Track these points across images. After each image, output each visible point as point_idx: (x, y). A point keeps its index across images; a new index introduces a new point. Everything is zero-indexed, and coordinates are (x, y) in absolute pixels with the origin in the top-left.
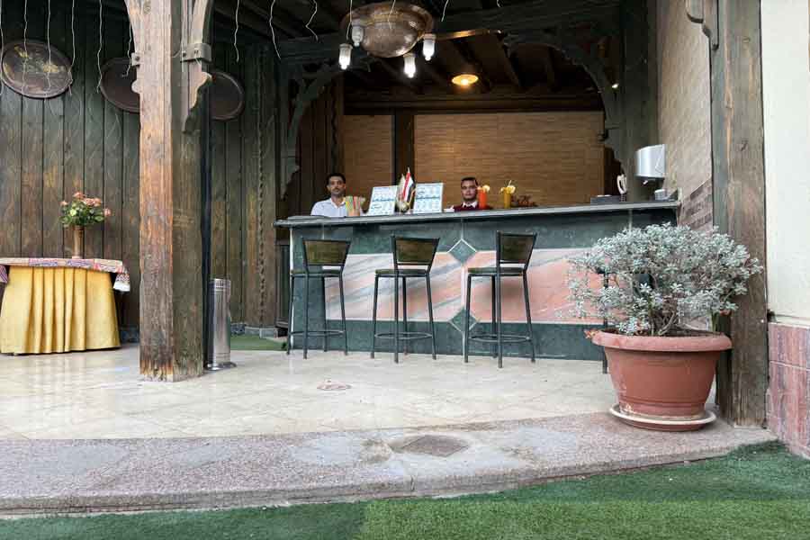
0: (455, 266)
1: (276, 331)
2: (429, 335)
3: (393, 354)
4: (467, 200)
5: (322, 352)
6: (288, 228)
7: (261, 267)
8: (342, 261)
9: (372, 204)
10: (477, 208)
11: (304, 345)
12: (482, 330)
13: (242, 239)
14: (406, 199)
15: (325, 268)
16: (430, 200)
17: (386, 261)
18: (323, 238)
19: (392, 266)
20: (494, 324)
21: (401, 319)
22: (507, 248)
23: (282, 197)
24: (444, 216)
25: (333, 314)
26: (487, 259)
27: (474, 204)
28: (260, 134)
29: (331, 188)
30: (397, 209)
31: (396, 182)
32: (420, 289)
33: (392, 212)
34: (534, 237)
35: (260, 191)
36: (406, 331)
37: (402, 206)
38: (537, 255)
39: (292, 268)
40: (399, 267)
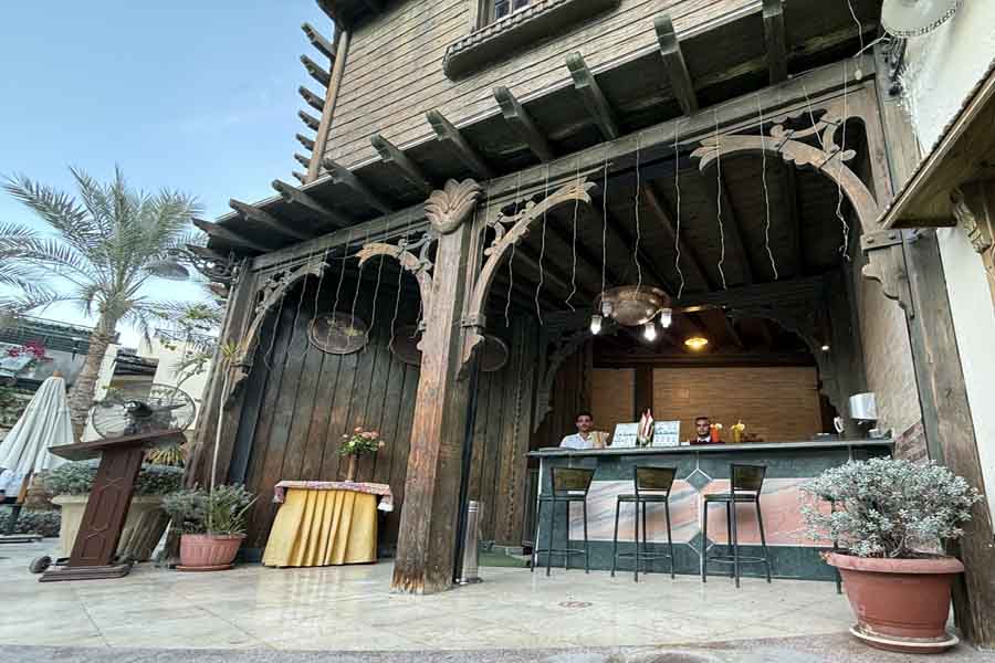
0: (693, 492)
1: (521, 549)
2: (668, 556)
3: (633, 573)
4: (700, 436)
5: (563, 570)
6: (538, 458)
7: (511, 491)
8: (586, 487)
9: (615, 438)
10: (711, 442)
11: (547, 564)
12: (719, 551)
13: (497, 469)
14: (646, 434)
15: (570, 493)
16: (668, 435)
17: (628, 487)
18: (570, 466)
19: (633, 493)
20: (730, 547)
21: (641, 540)
22: (740, 477)
23: (536, 431)
24: (681, 449)
25: (576, 535)
26: (722, 486)
27: (708, 439)
28: (520, 381)
29: (580, 424)
30: (638, 442)
31: (637, 419)
32: (660, 512)
33: (633, 445)
34: (765, 468)
35: (515, 427)
36: (646, 551)
37: (643, 440)
38: (768, 484)
39: (540, 492)
40: (640, 493)
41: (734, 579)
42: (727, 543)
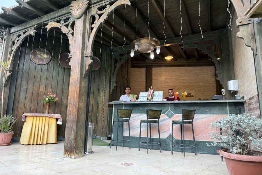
0: (168, 119)
1: (106, 138)
2: (159, 144)
3: (146, 149)
4: (170, 96)
5: (122, 147)
6: (112, 104)
7: (103, 116)
8: (129, 116)
9: (139, 98)
10: (174, 99)
11: (116, 145)
12: (178, 142)
13: (98, 107)
14: (151, 96)
15: (124, 118)
16: (159, 97)
17: (144, 116)
18: (123, 109)
19: (146, 119)
20: (182, 141)
21: (149, 137)
22: (186, 114)
23: (111, 94)
24: (163, 102)
25: (126, 134)
26: (179, 117)
27: (173, 97)
29: (126, 91)
30: (148, 99)
31: (148, 91)
32: (156, 127)
33: (146, 100)
34: (195, 111)
35: (104, 92)
36: (151, 141)
37: (149, 98)
38: (196, 116)
39: (113, 118)
40: (149, 119)
41: (183, 153)
42: (180, 139)
